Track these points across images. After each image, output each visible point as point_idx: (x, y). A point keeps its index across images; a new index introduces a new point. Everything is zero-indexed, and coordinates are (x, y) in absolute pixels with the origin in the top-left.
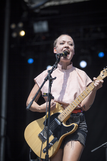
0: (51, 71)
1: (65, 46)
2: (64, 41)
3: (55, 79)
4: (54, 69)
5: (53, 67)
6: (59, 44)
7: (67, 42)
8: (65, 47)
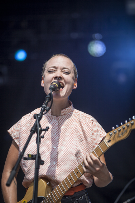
0: (40, 116)
1: (55, 76)
2: (54, 67)
3: (47, 130)
4: (44, 113)
5: (41, 110)
6: (47, 72)
7: (61, 68)
8: (56, 78)
